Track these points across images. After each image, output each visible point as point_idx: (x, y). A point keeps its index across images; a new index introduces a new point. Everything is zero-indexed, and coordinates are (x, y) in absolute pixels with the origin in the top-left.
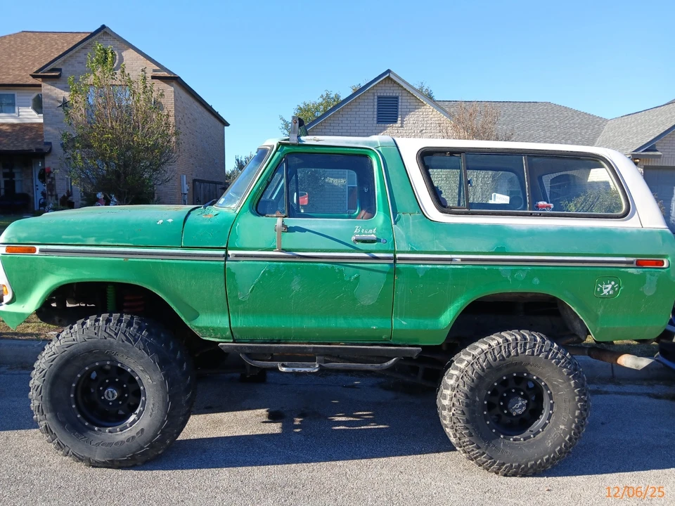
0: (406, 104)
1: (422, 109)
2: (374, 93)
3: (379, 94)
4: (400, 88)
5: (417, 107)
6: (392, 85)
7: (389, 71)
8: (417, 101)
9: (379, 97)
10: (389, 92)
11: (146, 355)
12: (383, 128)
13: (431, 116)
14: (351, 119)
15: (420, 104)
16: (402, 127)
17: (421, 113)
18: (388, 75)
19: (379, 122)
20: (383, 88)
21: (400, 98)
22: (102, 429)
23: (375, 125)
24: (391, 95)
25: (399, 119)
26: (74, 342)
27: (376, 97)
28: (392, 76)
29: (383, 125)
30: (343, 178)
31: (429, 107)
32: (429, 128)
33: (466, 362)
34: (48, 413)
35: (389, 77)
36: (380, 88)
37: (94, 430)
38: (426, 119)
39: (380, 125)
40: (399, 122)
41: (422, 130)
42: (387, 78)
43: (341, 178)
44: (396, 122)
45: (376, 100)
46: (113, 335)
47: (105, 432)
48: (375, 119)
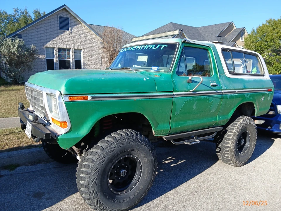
0: (72, 22)
1: (80, 25)
2: (57, 15)
3: (60, 16)
4: (70, 14)
5: (78, 24)
6: (66, 12)
7: (65, 5)
8: (78, 21)
9: (60, 17)
10: (65, 15)
11: (146, 148)
12: (62, 32)
13: (84, 29)
14: (46, 26)
15: (79, 23)
16: (71, 32)
17: (80, 27)
18: (64, 7)
19: (60, 29)
20: (62, 13)
21: (70, 19)
22: (122, 193)
23: (58, 30)
24: (66, 17)
25: (70, 28)
26: (114, 149)
27: (58, 17)
28: (66, 8)
29: (62, 30)
30: (44, 55)
31: (83, 25)
32: (83, 34)
33: (235, 129)
34: (99, 193)
35: (65, 9)
36: (60, 13)
37: (118, 195)
38: (82, 30)
39: (61, 30)
40: (70, 30)
41: (80, 35)
42: (64, 9)
43: (43, 54)
44: (68, 30)
45: (58, 18)
46: (133, 141)
47: (123, 193)
48: (59, 27)
